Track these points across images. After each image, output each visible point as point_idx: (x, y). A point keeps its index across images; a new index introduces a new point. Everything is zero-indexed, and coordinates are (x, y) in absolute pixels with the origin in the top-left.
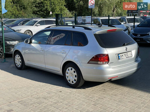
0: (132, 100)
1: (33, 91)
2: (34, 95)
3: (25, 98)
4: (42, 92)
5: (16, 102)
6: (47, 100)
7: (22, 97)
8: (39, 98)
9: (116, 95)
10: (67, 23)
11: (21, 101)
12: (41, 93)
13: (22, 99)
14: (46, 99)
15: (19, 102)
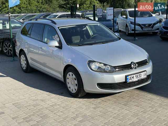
0: (140, 104)
1: (32, 92)
2: (32, 97)
3: (22, 99)
4: (42, 94)
5: (11, 104)
6: (45, 102)
7: (19, 98)
8: (36, 100)
9: (123, 98)
10: (87, 16)
11: (16, 103)
12: (40, 95)
13: (18, 101)
14: (43, 101)
15: (13, 104)
